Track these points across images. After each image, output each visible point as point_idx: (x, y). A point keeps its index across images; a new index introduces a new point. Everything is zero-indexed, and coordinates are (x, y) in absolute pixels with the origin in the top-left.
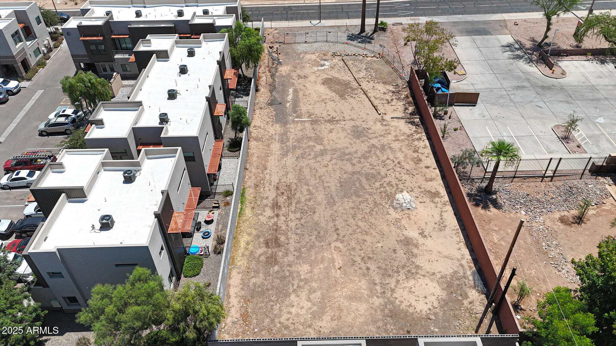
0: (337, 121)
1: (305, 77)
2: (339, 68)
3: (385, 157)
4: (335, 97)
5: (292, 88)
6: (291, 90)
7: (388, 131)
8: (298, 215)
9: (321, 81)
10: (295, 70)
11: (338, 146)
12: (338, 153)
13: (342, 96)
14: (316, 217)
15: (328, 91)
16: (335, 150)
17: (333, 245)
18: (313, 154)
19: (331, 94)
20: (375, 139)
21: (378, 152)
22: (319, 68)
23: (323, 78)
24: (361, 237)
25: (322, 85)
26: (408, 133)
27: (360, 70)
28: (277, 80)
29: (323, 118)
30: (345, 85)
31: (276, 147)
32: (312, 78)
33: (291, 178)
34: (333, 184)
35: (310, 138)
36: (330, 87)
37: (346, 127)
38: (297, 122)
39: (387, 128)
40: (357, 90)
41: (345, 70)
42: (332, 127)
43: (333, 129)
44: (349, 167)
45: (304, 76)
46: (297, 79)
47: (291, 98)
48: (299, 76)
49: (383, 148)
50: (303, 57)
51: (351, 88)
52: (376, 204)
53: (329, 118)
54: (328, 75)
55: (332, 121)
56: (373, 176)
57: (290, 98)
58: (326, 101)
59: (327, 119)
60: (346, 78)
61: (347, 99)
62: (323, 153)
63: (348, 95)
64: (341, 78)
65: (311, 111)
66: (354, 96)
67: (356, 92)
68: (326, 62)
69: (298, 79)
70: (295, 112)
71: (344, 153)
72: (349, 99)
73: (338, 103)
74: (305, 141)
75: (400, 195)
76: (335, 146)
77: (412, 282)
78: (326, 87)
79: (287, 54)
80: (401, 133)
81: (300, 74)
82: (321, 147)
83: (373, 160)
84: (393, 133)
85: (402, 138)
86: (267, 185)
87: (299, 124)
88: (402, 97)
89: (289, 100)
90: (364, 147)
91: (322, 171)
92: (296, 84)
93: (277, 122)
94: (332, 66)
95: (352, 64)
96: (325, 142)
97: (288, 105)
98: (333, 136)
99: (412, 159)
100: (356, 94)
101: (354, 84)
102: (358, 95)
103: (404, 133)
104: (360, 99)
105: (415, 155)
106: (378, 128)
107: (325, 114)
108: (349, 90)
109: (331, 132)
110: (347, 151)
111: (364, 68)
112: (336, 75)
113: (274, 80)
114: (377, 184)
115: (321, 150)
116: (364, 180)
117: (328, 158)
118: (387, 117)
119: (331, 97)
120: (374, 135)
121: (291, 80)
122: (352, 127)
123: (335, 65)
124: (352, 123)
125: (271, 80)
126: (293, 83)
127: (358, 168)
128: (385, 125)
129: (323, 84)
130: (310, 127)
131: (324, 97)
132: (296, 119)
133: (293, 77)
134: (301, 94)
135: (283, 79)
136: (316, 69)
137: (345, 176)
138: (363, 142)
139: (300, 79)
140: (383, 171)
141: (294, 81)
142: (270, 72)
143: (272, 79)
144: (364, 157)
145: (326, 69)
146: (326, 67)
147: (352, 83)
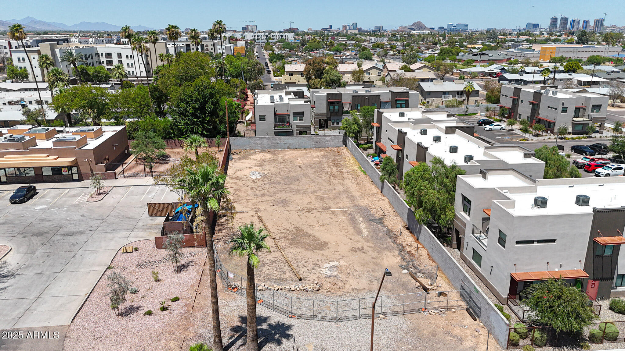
0: (304, 210)
1: (354, 250)
2: (305, 264)
3: (262, 192)
4: (308, 229)
5: (366, 235)
6: (365, 232)
7: (255, 204)
8: (324, 171)
9: (329, 246)
10: (373, 260)
11: (302, 195)
12: (302, 192)
13: (299, 230)
14: (314, 170)
15: (318, 235)
16: (304, 193)
17: (302, 164)
18: (323, 191)
19: (313, 231)
20: (267, 200)
21: (268, 193)
22: (337, 263)
23: (328, 250)
24: (287, 166)
25: (326, 241)
26: (236, 203)
27: (273, 262)
28: (393, 245)
29: (319, 211)
30: (296, 244)
31: (356, 193)
32: (344, 249)
33: (336, 181)
34: (304, 180)
35: (328, 198)
36: (316, 240)
37: (295, 206)
38: (344, 208)
39: (254, 207)
40: (280, 237)
41: (297, 262)
42: (309, 206)
43: (307, 204)
44: (292, 186)
45: (356, 252)
46: (365, 247)
47: (361, 225)
48: (364, 252)
49: (263, 195)
50: (371, 281)
51: (288, 239)
52: (276, 175)
53: (312, 212)
54: (322, 255)
55: (309, 210)
56: (274, 183)
57: (363, 226)
58: (318, 225)
59: (314, 211)
60: (294, 250)
61: (294, 228)
62: (315, 192)
63: (293, 232)
64: (302, 250)
65: (333, 216)
66: (285, 231)
67: (282, 235)
68: (329, 273)
69: (363, 248)
70: (350, 214)
71: (296, 192)
72: (291, 228)
73: (304, 223)
74: (332, 197)
75: (258, 177)
76: (305, 195)
77: (263, 158)
78: (322, 240)
79: (404, 286)
80: (241, 204)
81: (363, 254)
82: (316, 194)
83: (272, 190)
84: (250, 203)
85: (242, 201)
86: (352, 179)
87: (342, 206)
88: (226, 230)
89: (363, 223)
90: (279, 195)
91: (313, 184)
92: (363, 241)
93: (365, 207)
94: (317, 268)
95: (284, 273)
96: (313, 197)
97: (361, 219)
98: (306, 201)
99: (241, 191)
100: (282, 233)
101: (284, 244)
102: (280, 232)
103: (240, 204)
104: (278, 228)
105: (237, 192)
106: (264, 206)
107: (318, 214)
108: (290, 237)
109: (309, 203)
110: (294, 193)
111: (266, 267)
112: (309, 254)
113: (396, 243)
114: (272, 181)
115: (316, 193)
116: (282, 182)
117: (309, 190)
118: (252, 213)
119: (312, 229)
120: (269, 202)
121: (372, 245)
122: (289, 206)
123: (313, 269)
124: (288, 209)
125: (399, 241)
126: (368, 241)
127: (285, 187)
128: (255, 208)
129: (326, 243)
130: (329, 205)
131: (323, 229)
132: (346, 209)
133: (371, 249)
134: (351, 230)
135: (385, 246)
136: (342, 263)
137: (295, 183)
138: (280, 198)
139: (360, 247)
140: (267, 186)
141: (368, 244)
142: (409, 253)
143: (400, 244)
144: (279, 191)
145: (326, 263)
146: (326, 265)
147: (287, 244)
